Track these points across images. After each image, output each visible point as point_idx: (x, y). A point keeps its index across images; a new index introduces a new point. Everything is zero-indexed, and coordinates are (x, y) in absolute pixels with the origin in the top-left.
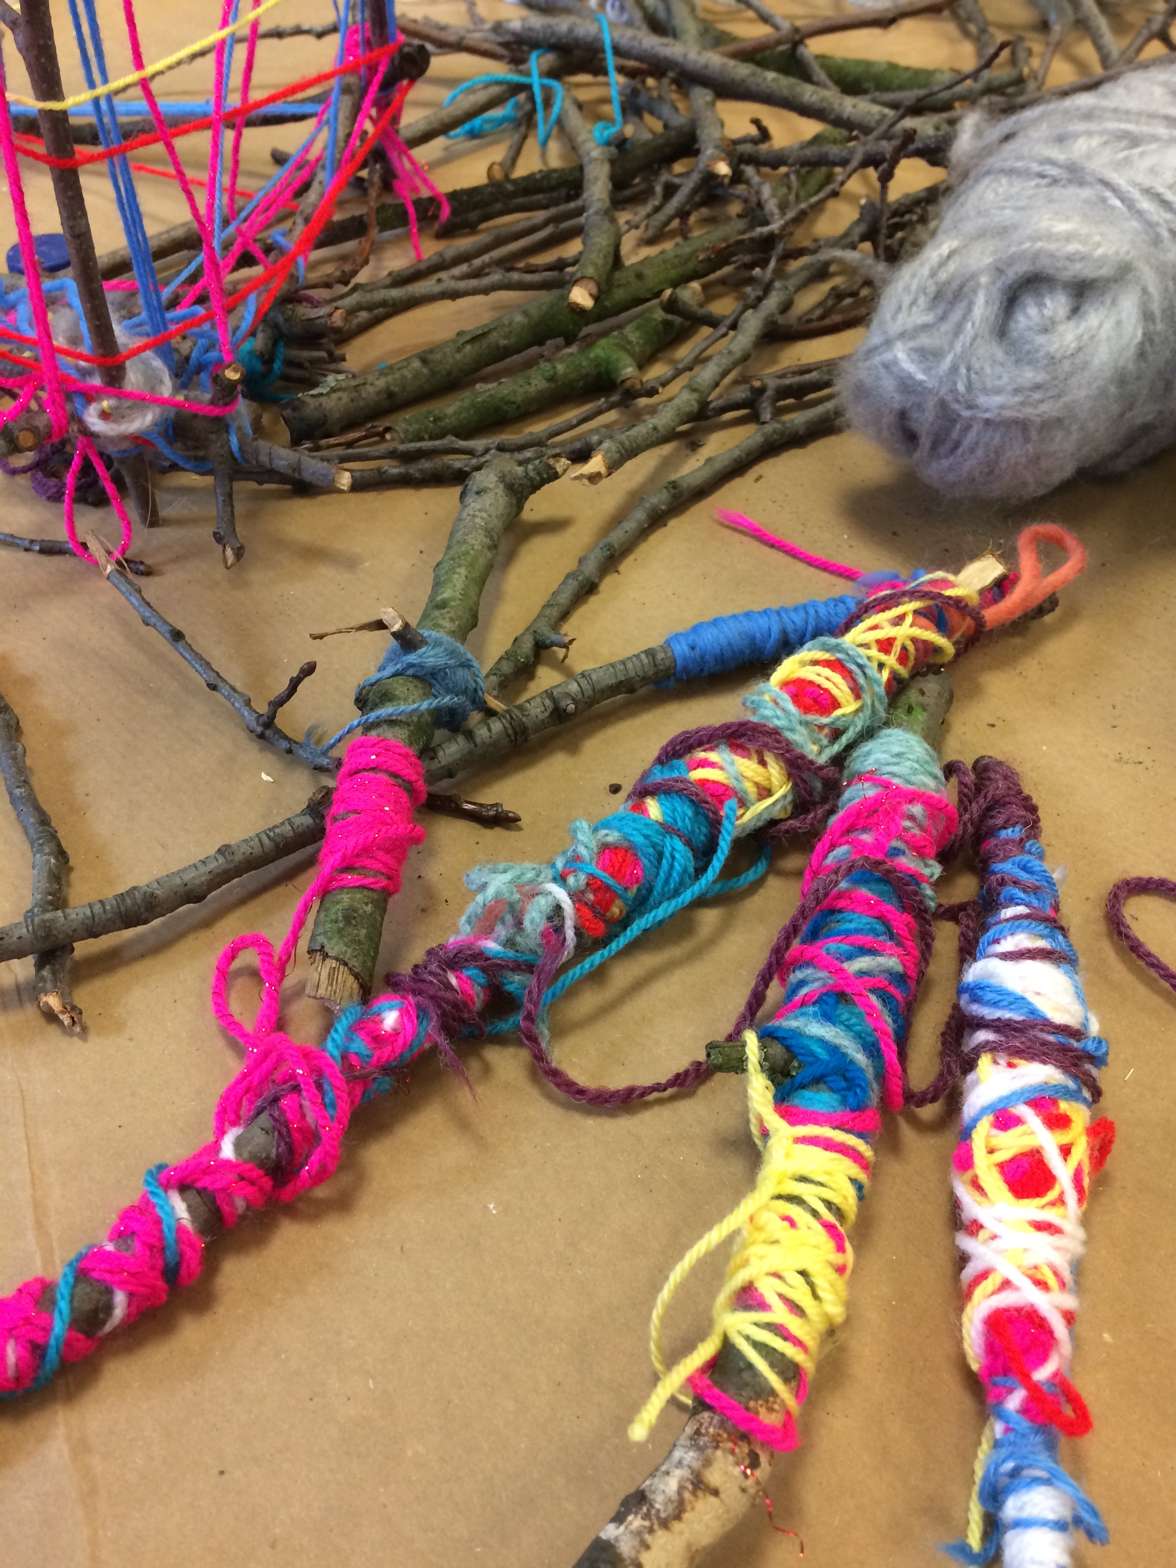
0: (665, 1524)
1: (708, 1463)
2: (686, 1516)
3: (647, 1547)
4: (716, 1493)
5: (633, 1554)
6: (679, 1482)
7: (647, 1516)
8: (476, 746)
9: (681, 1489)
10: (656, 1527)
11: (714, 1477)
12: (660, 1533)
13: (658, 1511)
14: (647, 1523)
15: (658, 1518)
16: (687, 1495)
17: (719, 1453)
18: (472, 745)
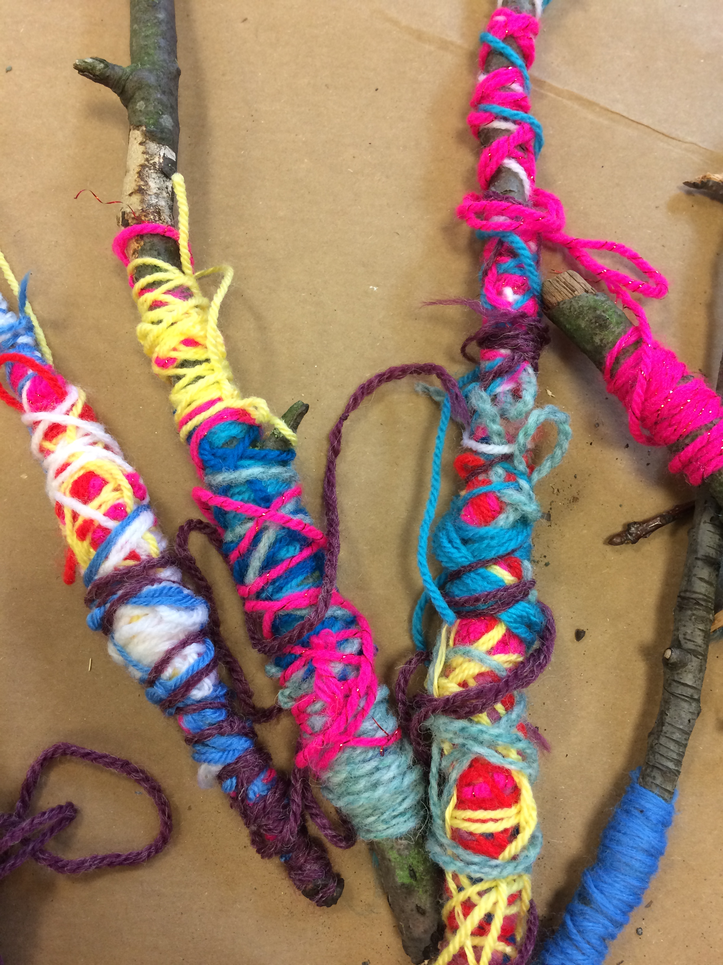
0: (143, 166)
1: (142, 201)
2: (137, 175)
3: (144, 153)
4: (130, 195)
5: (148, 146)
6: (150, 187)
7: (154, 164)
8: (697, 559)
9: (147, 184)
10: (146, 163)
11: (136, 198)
12: (143, 162)
13: (150, 170)
14: (152, 162)
15: (147, 166)
16: (142, 183)
17: (140, 208)
18: (699, 556)
